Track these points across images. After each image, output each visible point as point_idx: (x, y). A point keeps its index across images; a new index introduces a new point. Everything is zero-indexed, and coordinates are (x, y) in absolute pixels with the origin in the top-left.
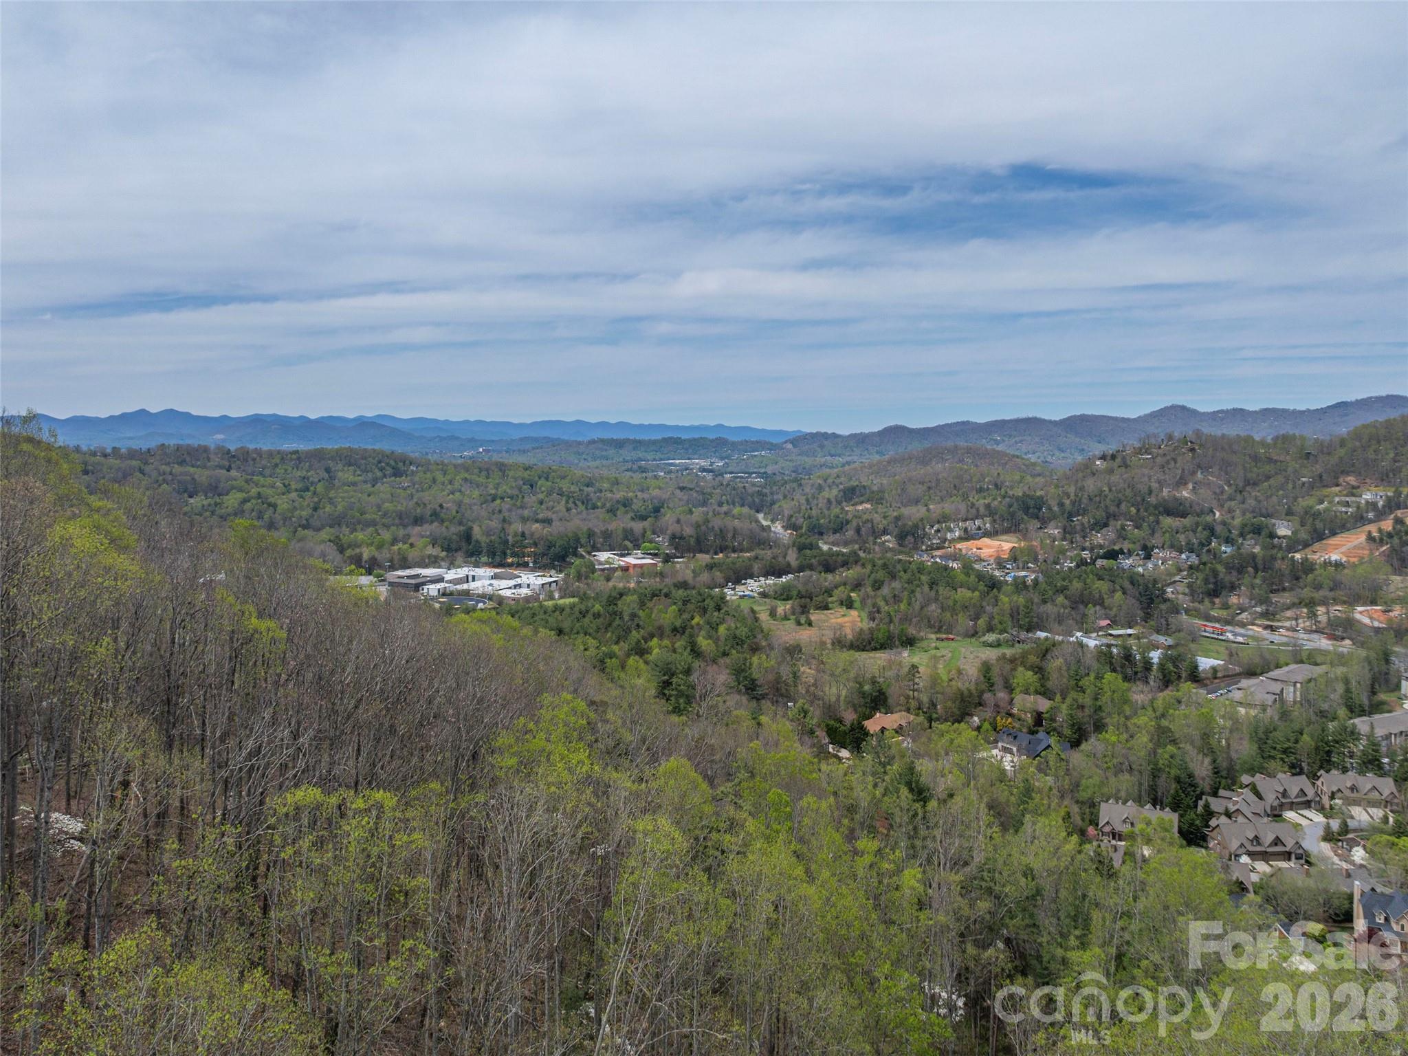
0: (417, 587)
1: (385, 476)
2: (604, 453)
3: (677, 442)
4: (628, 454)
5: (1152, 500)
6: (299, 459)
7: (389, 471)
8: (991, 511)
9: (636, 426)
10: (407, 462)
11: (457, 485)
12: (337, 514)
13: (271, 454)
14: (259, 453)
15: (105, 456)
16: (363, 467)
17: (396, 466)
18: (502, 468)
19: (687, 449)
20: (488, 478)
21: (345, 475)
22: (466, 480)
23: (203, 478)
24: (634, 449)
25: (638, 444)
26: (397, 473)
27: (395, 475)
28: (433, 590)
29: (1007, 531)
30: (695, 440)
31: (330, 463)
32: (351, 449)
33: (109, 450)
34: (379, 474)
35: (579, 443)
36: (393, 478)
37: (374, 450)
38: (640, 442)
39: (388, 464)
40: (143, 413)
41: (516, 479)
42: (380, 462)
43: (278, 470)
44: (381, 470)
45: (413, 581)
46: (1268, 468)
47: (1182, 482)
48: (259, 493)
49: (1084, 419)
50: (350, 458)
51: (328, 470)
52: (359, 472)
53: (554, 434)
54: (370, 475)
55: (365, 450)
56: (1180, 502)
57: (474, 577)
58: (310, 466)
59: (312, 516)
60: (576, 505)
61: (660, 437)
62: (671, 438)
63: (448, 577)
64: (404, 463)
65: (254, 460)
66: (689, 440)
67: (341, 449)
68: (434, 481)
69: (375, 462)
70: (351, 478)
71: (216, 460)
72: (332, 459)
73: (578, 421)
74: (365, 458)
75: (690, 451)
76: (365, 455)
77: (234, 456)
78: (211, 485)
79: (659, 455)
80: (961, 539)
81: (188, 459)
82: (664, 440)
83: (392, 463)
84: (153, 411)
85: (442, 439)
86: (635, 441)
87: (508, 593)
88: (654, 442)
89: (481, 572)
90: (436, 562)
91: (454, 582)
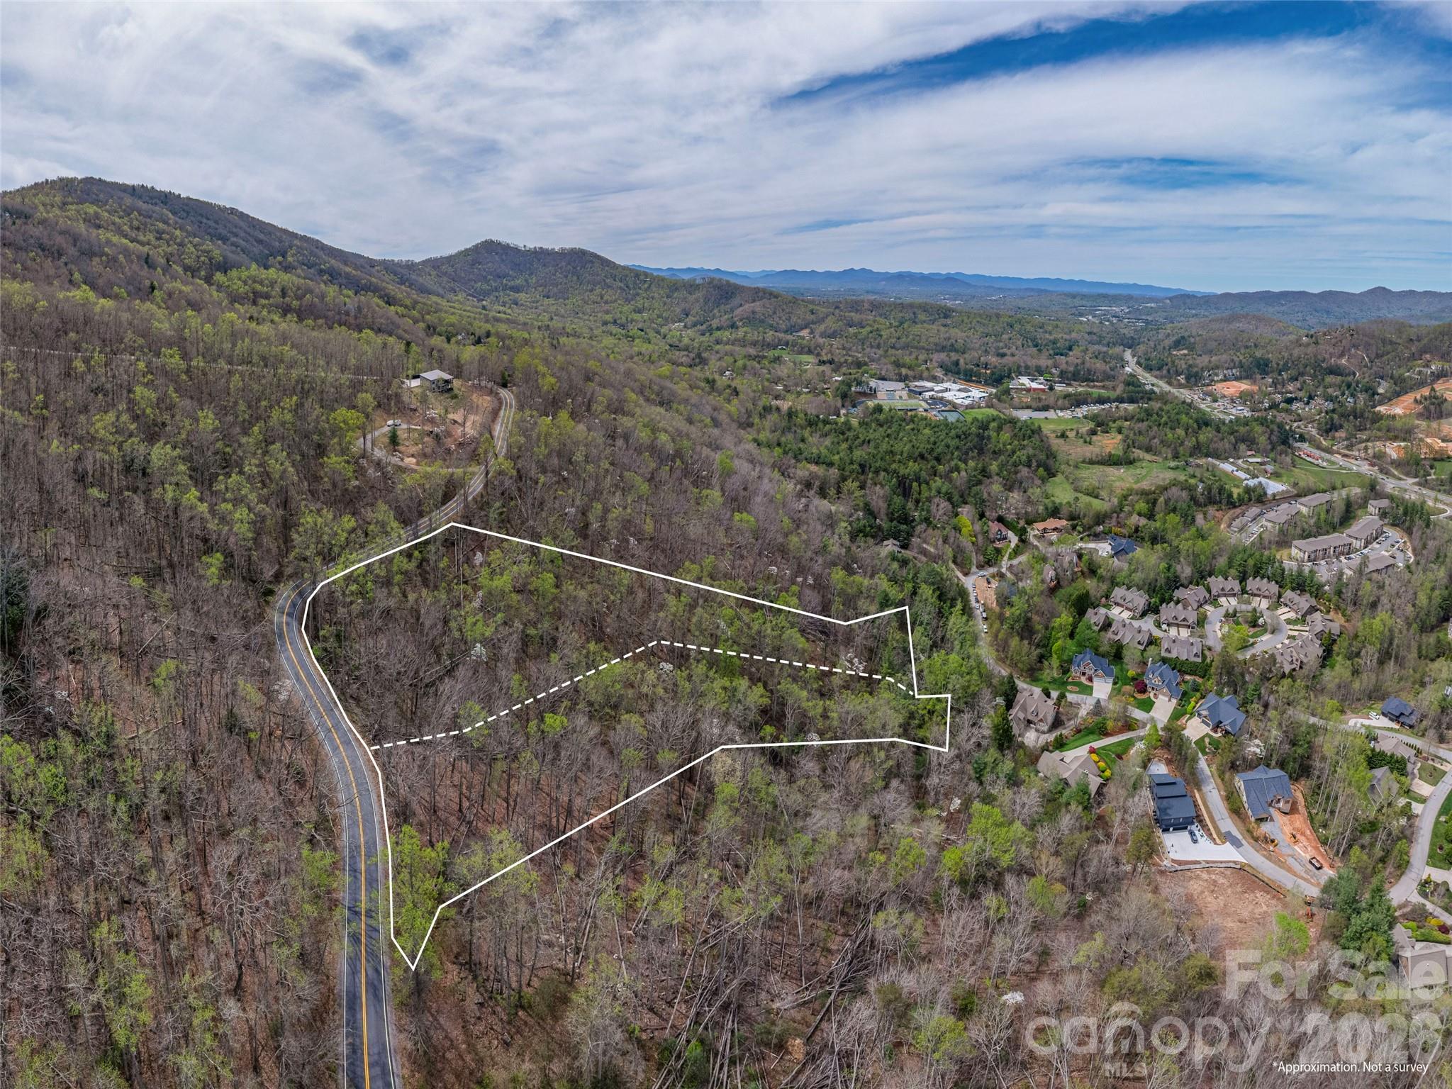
0: (920, 393)
3: (1105, 296)
5: (1324, 365)
8: (1241, 366)
26: (946, 317)
28: (927, 395)
29: (1247, 378)
46: (1389, 348)
47: (1342, 355)
49: (1330, 293)
56: (1338, 367)
57: (950, 389)
63: (935, 389)
80: (1222, 381)
87: (959, 401)
89: (955, 387)
90: (934, 379)
91: (938, 392)
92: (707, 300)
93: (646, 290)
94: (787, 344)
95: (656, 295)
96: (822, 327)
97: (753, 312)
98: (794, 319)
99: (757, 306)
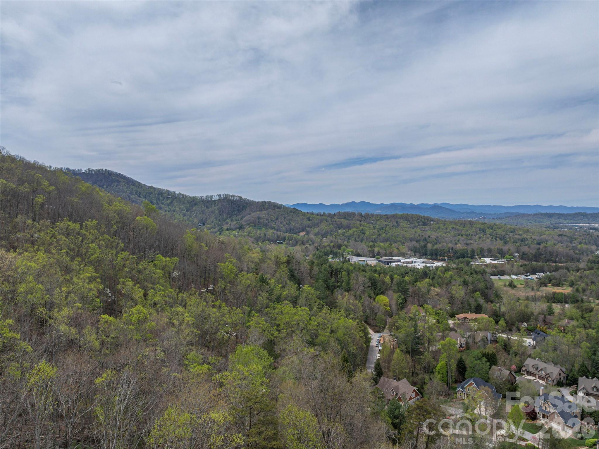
0: (388, 263)
1: (419, 225)
2: (542, 220)
4: (553, 221)
6: (387, 218)
7: (421, 223)
9: (569, 207)
10: (429, 220)
11: (448, 230)
12: (386, 238)
13: (377, 215)
14: (372, 215)
15: (321, 215)
16: (411, 221)
17: (425, 221)
18: (471, 223)
19: (589, 218)
20: (464, 227)
21: (403, 224)
22: (453, 228)
23: (345, 223)
24: (558, 218)
25: (560, 216)
26: (424, 224)
27: (423, 225)
28: (394, 264)
30: (594, 214)
31: (399, 220)
32: (407, 214)
33: (322, 214)
34: (417, 224)
35: (529, 215)
36: (422, 226)
37: (416, 215)
38: (562, 215)
39: (421, 220)
40: (353, 202)
41: (476, 228)
42: (418, 220)
43: (378, 222)
44: (418, 223)
45: (387, 261)
48: (362, 229)
50: (406, 218)
51: (397, 222)
52: (409, 224)
53: (521, 211)
54: (413, 225)
55: (413, 215)
57: (415, 262)
58: (391, 221)
59: (377, 238)
60: (496, 239)
61: (574, 212)
62: (580, 213)
63: (402, 261)
64: (428, 220)
65: (370, 218)
66: (591, 214)
67: (403, 214)
68: (439, 228)
69: (416, 219)
70: (405, 225)
71: (357, 217)
72: (400, 218)
73: (537, 205)
74: (412, 218)
75: (591, 219)
76: (413, 217)
77: (363, 216)
78: (347, 226)
79: (572, 221)
81: (347, 217)
82: (576, 214)
83: (423, 220)
84: (357, 202)
85: (468, 213)
86: (559, 214)
88: (570, 215)
89: (419, 260)
90: (404, 255)
91: (404, 263)
92: (221, 213)
93: (168, 205)
94: (284, 239)
95: (177, 209)
96: (316, 230)
97: (259, 218)
98: (293, 224)
99: (263, 214)
